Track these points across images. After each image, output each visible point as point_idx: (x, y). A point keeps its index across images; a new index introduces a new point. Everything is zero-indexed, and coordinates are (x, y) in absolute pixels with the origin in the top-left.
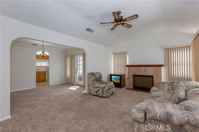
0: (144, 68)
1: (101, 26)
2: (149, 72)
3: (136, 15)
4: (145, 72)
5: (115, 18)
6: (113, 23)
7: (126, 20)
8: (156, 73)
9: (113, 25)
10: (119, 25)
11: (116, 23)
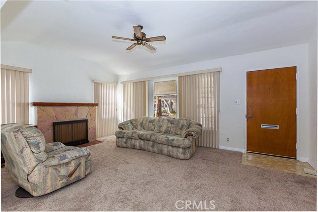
0: (74, 108)
1: (113, 41)
2: (82, 114)
3: (164, 36)
4: (76, 115)
5: (135, 34)
6: (132, 40)
7: (151, 39)
8: (91, 115)
9: (130, 43)
10: (140, 44)
11: (136, 42)
